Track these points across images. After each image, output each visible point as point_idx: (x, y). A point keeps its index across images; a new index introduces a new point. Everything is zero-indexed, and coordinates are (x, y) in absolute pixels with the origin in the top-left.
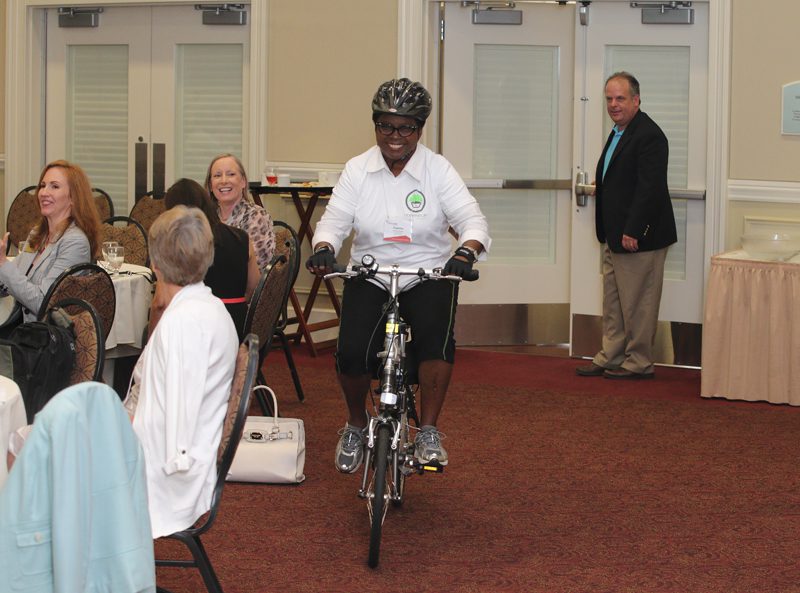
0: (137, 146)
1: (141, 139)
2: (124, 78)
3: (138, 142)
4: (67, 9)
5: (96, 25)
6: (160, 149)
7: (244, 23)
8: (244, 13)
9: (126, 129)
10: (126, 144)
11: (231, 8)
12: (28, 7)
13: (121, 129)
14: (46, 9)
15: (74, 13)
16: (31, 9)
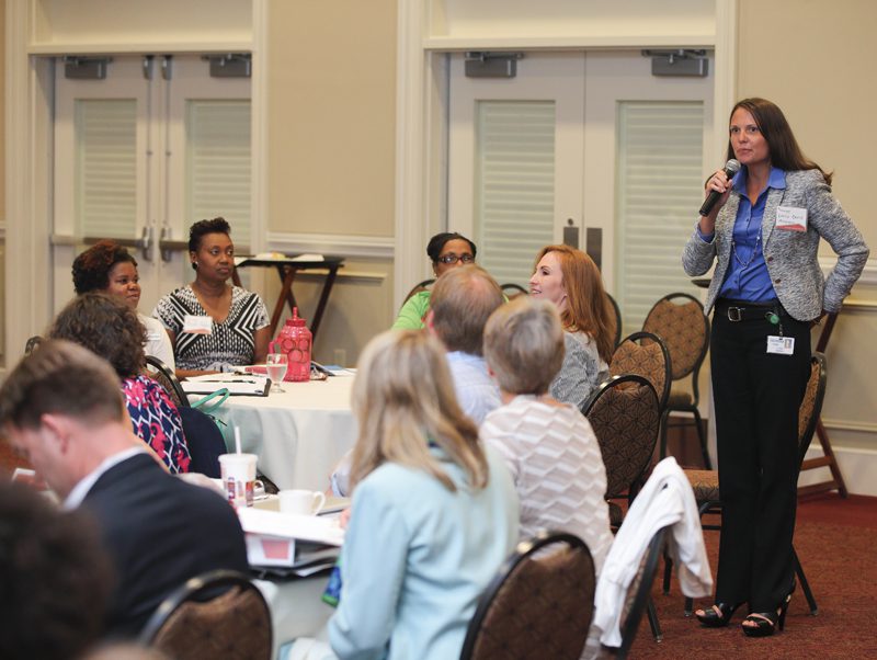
0: (566, 229)
1: (570, 222)
2: (548, 142)
3: (567, 225)
4: (475, 53)
5: (514, 74)
6: (595, 236)
7: (705, 74)
8: (706, 62)
9: (551, 209)
10: (551, 228)
11: (690, 54)
12: (426, 50)
13: (544, 208)
14: (448, 54)
15: (485, 59)
16: (430, 53)
